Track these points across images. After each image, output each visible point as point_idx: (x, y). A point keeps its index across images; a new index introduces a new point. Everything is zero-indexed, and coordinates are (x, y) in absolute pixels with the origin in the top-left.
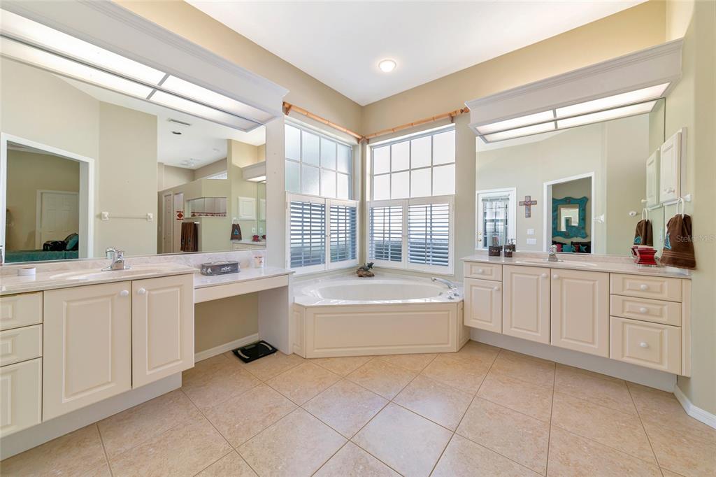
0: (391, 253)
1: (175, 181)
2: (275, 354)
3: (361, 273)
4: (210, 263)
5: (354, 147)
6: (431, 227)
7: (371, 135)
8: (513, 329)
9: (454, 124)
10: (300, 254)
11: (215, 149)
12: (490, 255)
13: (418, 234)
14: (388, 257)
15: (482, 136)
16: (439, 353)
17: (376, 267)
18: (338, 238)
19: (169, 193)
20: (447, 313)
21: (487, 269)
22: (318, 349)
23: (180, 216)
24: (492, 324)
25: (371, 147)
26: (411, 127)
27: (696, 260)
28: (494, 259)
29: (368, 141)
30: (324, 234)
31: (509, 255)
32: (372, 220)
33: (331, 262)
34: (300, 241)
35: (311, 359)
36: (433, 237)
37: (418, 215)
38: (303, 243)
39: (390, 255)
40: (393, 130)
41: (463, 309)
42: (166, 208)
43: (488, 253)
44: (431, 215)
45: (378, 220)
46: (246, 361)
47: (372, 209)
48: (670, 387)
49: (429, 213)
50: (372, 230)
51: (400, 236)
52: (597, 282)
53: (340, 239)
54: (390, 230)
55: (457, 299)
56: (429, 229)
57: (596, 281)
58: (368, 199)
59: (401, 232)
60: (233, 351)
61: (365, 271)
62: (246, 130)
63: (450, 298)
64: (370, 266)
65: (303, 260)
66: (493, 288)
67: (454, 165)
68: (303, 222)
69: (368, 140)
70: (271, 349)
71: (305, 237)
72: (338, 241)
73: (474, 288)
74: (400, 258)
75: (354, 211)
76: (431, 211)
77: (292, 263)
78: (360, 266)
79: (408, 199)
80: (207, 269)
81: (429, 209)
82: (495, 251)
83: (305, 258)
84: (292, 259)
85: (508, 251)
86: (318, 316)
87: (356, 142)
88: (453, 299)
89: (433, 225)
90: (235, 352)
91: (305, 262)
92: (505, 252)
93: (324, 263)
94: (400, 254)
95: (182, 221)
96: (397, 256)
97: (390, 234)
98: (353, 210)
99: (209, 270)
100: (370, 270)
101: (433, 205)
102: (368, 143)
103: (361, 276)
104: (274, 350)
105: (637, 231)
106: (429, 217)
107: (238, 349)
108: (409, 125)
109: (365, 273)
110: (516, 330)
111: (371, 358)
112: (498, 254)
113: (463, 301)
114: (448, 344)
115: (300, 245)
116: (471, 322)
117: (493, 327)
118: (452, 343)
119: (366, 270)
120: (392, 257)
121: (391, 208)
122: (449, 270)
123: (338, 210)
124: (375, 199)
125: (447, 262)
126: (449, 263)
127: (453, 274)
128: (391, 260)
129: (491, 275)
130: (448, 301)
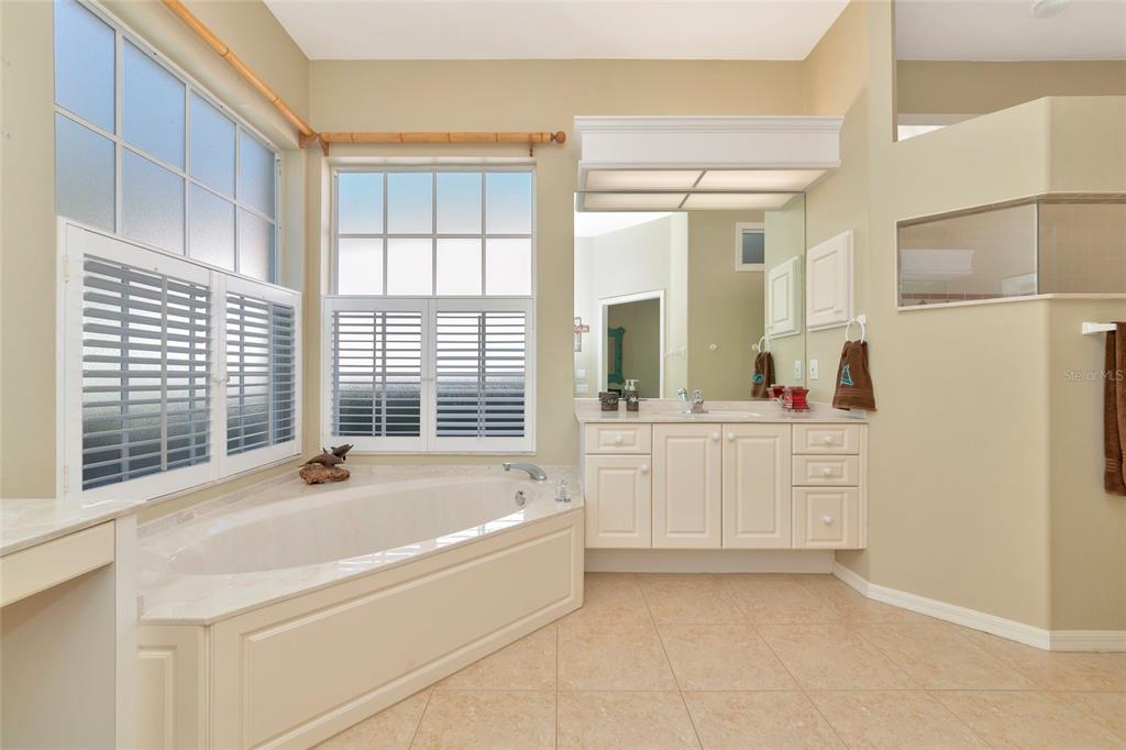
0: (389, 420)
3: (314, 475)
5: (285, 151)
7: (339, 135)
8: (669, 535)
10: (118, 439)
12: (603, 410)
13: (458, 368)
14: (379, 428)
18: (242, 385)
21: (628, 433)
24: (634, 535)
25: (331, 165)
27: (875, 398)
28: (610, 417)
32: (336, 341)
36: (489, 379)
39: (384, 424)
47: (336, 316)
48: (827, 566)
50: (336, 366)
51: (417, 379)
52: (778, 439)
53: (248, 390)
57: (776, 437)
59: (418, 370)
61: (327, 468)
64: (341, 453)
66: (637, 468)
67: (530, 239)
69: (326, 144)
72: (242, 396)
73: (603, 473)
74: (418, 428)
75: (287, 316)
76: (482, 326)
78: (309, 458)
82: (612, 402)
92: (629, 403)
93: (208, 459)
94: (417, 420)
97: (384, 374)
98: (282, 315)
101: (488, 315)
102: (324, 154)
103: (316, 483)
105: (757, 367)
108: (441, 136)
109: (328, 472)
110: (674, 535)
112: (615, 407)
114: (569, 595)
115: (117, 409)
116: (603, 539)
117: (636, 539)
119: (330, 465)
120: (388, 428)
121: (388, 314)
122: (526, 443)
123: (242, 307)
124: (342, 292)
125: (522, 428)
126: (527, 431)
127: (534, 450)
128: (387, 435)
129: (633, 445)
130: (561, 507)
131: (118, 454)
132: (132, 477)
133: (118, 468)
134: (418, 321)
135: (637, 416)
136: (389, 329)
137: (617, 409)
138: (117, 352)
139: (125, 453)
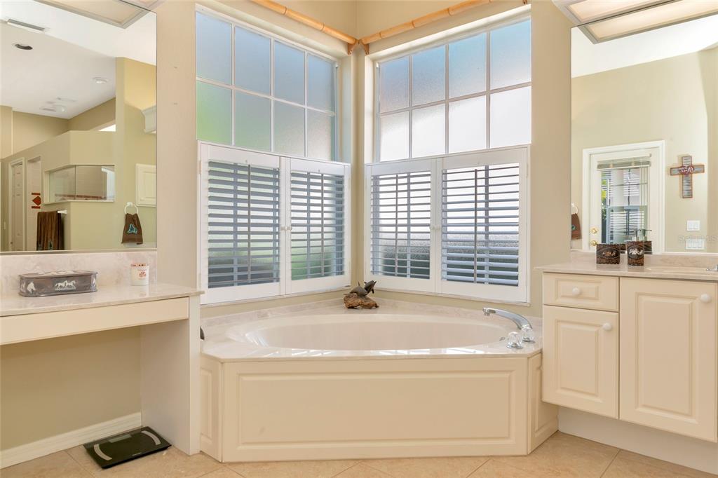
0: (413, 264)
1: (28, 139)
2: (165, 452)
3: (350, 301)
4: (37, 274)
5: (341, 59)
6: (487, 210)
7: (373, 36)
8: (640, 409)
9: (528, 7)
10: (231, 262)
11: (97, 79)
12: (599, 262)
13: (461, 226)
14: (405, 270)
15: (585, 26)
16: (492, 456)
17: (380, 290)
18: (309, 233)
19: (18, 161)
20: (506, 375)
21: (588, 286)
22: (245, 443)
23: (38, 201)
24: (598, 400)
25: (374, 61)
26: (446, 15)
28: (606, 269)
29: (367, 48)
30: (278, 225)
31: (637, 261)
33: (293, 278)
34: (231, 237)
35: (230, 464)
36: (491, 229)
37: (461, 186)
38: (236, 241)
39: (409, 267)
40: (412, 23)
41: (540, 368)
42: (14, 187)
43: (595, 258)
44: (487, 186)
45: (386, 199)
46: (105, 465)
47: (376, 179)
49: (481, 182)
51: (427, 229)
54: (409, 218)
55: (529, 349)
56: (481, 214)
58: (367, 158)
59: (428, 221)
60: (85, 445)
62: (122, 23)
63: (516, 346)
64: (370, 287)
65: (236, 274)
66: (600, 326)
67: (530, 88)
68: (235, 200)
69: (368, 46)
70: (158, 442)
71: (240, 229)
72: (309, 240)
73: (562, 326)
74: (428, 272)
75: (341, 182)
76: (487, 178)
77: (210, 280)
78: (352, 289)
79: (442, 157)
80: (27, 284)
81: (481, 174)
82: (609, 254)
83: (240, 270)
84: (211, 271)
85: (635, 252)
86: (245, 378)
87: (342, 51)
88: (521, 348)
89: (491, 205)
90: (89, 448)
91: (240, 277)
92: (629, 256)
93: (278, 280)
94: (428, 265)
95: (40, 210)
96: (421, 269)
97: (409, 225)
98: (339, 180)
99: (31, 286)
100: (370, 295)
101: (490, 167)
102: (367, 52)
103: (353, 308)
104: (165, 446)
106: (481, 190)
107: (95, 443)
108: (441, 12)
109: (359, 301)
110: (646, 410)
111: (351, 463)
112: (615, 260)
113: (541, 352)
114: (508, 438)
115: (231, 245)
116: (554, 396)
117: (599, 404)
118: (518, 439)
119: (362, 295)
120: (412, 271)
121: (412, 174)
122: (520, 294)
123: (308, 180)
124: (383, 159)
125: (516, 278)
126: (521, 281)
127: (528, 301)
128: (411, 277)
129: (596, 299)
130: (512, 352)
131: (231, 270)
132: (239, 284)
133: (232, 278)
134: (428, 179)
135: (643, 271)
136: (412, 187)
137: (618, 262)
138: (231, 212)
139: (235, 270)
